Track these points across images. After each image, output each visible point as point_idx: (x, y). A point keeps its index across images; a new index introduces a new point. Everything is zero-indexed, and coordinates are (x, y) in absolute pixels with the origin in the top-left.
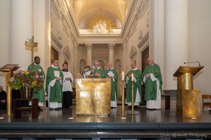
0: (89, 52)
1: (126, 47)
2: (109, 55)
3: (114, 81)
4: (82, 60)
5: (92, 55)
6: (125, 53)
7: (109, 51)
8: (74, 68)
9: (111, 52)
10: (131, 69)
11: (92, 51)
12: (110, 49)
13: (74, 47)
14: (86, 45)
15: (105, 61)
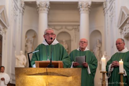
0: (44, 17)
1: (111, 8)
2: (79, 22)
3: (90, 73)
4: (29, 31)
5: (49, 21)
6: (109, 19)
7: (79, 15)
8: (14, 46)
9: (84, 17)
10: (116, 51)
11: (48, 14)
12: (81, 12)
13: (16, 7)
14: (38, 3)
15: (72, 33)
